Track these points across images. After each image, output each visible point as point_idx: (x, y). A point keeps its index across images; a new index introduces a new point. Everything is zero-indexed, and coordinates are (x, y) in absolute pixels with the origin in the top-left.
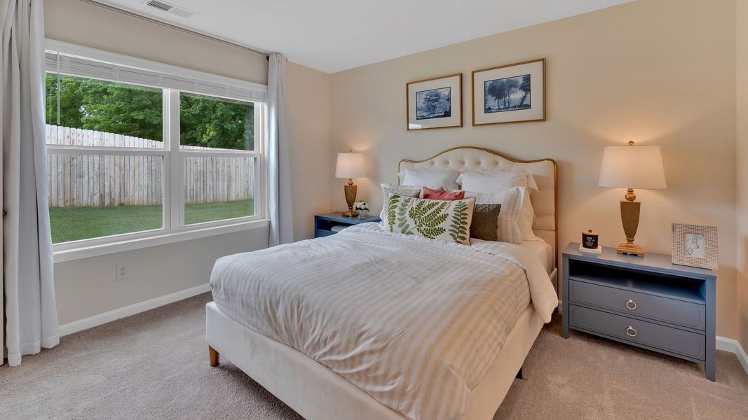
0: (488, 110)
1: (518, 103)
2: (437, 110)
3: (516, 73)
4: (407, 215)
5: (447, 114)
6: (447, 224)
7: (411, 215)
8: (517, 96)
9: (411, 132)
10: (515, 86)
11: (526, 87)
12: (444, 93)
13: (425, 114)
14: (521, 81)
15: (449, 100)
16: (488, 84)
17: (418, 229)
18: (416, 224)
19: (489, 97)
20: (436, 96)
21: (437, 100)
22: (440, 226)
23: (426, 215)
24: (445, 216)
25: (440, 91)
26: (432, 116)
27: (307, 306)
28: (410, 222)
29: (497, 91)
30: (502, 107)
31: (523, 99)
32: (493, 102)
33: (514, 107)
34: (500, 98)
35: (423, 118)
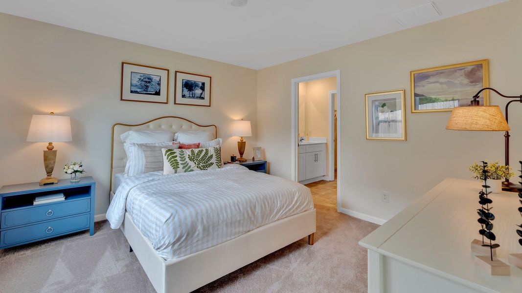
0: (184, 96)
1: (199, 96)
2: (149, 89)
3: (199, 80)
4: (187, 159)
5: (158, 93)
6: (214, 160)
7: (191, 159)
8: (198, 92)
9: (123, 101)
10: (198, 87)
11: (203, 88)
12: (157, 79)
13: (139, 90)
14: (200, 85)
15: (159, 84)
16: (184, 81)
17: (197, 167)
18: (195, 164)
19: (185, 89)
20: (148, 79)
21: (149, 82)
22: (210, 162)
23: (201, 157)
24: (212, 156)
25: (152, 76)
26: (145, 92)
27: (270, 198)
28: (191, 163)
29: (189, 86)
30: (191, 96)
31: (201, 94)
32: (186, 92)
33: (197, 97)
34: (191, 91)
35: (136, 92)
